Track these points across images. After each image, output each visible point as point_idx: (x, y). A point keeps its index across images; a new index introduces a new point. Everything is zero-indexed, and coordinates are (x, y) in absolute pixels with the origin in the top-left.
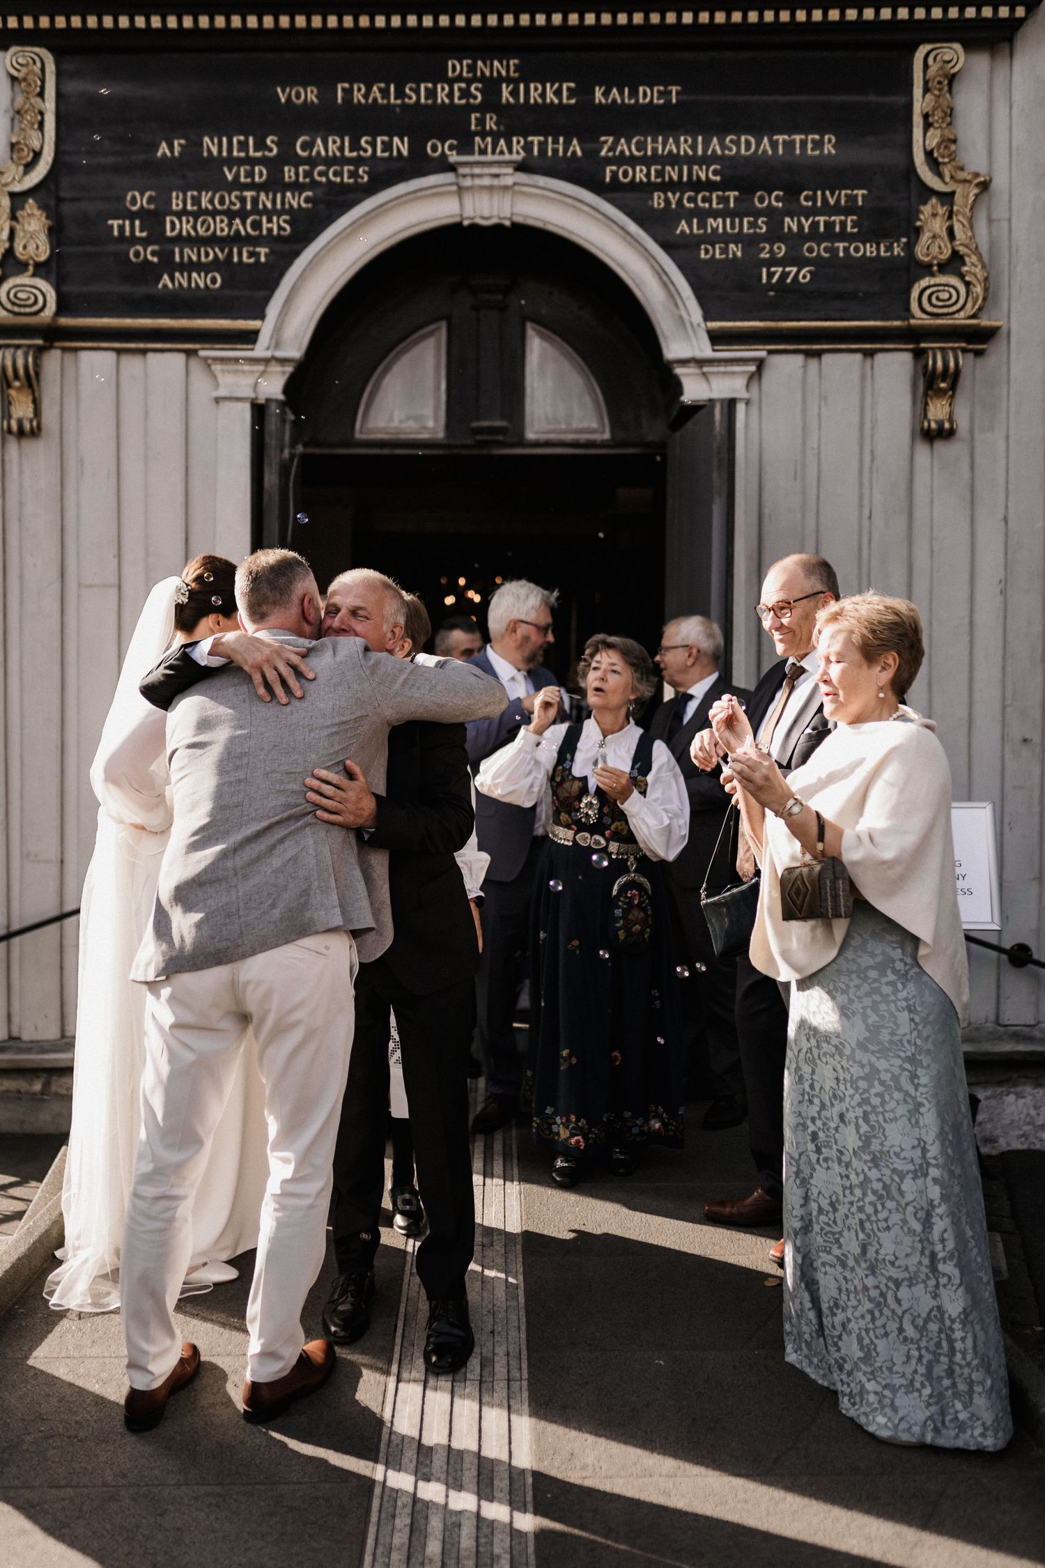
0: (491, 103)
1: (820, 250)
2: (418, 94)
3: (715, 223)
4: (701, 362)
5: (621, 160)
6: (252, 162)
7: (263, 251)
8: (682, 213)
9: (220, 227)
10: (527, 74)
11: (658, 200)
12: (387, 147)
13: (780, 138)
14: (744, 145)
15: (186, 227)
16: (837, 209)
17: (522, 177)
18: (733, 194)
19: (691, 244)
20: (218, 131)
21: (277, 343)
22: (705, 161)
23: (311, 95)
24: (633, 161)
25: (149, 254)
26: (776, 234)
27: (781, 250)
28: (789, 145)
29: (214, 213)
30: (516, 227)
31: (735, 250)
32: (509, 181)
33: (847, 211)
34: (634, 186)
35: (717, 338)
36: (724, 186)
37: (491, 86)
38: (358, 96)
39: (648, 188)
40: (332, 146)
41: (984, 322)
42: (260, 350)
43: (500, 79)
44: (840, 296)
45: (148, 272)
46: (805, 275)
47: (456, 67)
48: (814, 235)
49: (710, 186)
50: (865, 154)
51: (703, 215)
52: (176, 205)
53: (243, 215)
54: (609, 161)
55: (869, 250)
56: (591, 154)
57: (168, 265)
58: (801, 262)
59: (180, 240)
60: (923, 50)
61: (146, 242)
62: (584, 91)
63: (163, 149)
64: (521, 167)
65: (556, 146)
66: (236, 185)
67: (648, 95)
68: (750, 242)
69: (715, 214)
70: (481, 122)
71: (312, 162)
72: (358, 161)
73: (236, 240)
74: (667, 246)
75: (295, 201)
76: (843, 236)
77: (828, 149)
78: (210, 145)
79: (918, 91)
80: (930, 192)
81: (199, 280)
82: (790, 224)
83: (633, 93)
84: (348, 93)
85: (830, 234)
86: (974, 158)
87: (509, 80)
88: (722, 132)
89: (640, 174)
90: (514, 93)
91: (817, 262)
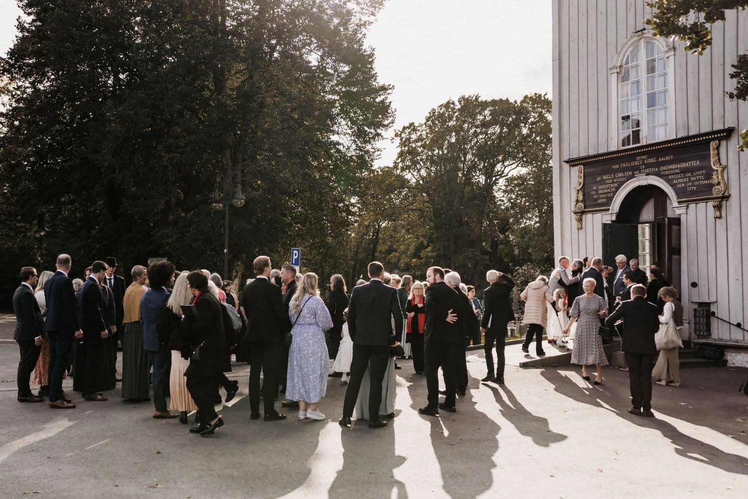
0: (644, 164)
1: (697, 183)
2: (632, 164)
3: (680, 180)
4: (677, 207)
5: (664, 171)
6: (610, 179)
7: (612, 194)
8: (674, 179)
9: (606, 191)
10: (649, 158)
11: (670, 177)
12: (629, 174)
13: (690, 163)
14: (684, 165)
15: (601, 192)
16: (700, 175)
17: (647, 177)
18: (682, 174)
19: (676, 184)
20: (606, 174)
21: (613, 210)
22: (677, 169)
23: (617, 166)
24: (666, 170)
25: (596, 196)
26: (690, 181)
27: (691, 184)
28: (691, 164)
29: (604, 189)
30: (649, 185)
31: (683, 185)
32: (645, 178)
33: (702, 175)
34: (666, 175)
35: (679, 202)
36: (681, 173)
37: (643, 160)
38: (624, 166)
39: (669, 175)
40: (621, 175)
41: (726, 194)
42: (610, 212)
43: (645, 159)
44: (701, 192)
45: (596, 200)
46: (695, 188)
47: (638, 158)
48: (696, 180)
49: (678, 173)
50: (704, 164)
51: (677, 179)
52: (600, 188)
53: (608, 188)
54: (662, 171)
55: (706, 182)
56: (659, 170)
57: (599, 198)
58: (694, 186)
59: (600, 194)
60: (712, 142)
61: (596, 195)
62: (657, 159)
63: (598, 179)
64: (646, 175)
65: (654, 170)
66: (608, 183)
67: (668, 158)
68: (685, 183)
69: (680, 178)
70: (642, 167)
71: (618, 178)
72: (624, 177)
73: (608, 193)
74: (672, 186)
75: (616, 185)
76: (702, 180)
77: (698, 163)
78: (604, 177)
79: (711, 151)
80: (714, 170)
81: (603, 200)
82: (692, 179)
83: (665, 158)
84: (623, 165)
85: (699, 180)
86: (724, 162)
87: (646, 159)
88: (680, 163)
89: (667, 173)
90: (647, 161)
91: (697, 185)
